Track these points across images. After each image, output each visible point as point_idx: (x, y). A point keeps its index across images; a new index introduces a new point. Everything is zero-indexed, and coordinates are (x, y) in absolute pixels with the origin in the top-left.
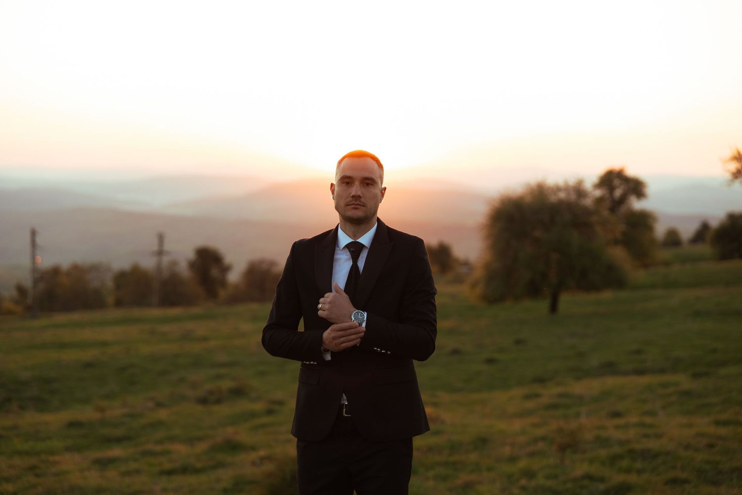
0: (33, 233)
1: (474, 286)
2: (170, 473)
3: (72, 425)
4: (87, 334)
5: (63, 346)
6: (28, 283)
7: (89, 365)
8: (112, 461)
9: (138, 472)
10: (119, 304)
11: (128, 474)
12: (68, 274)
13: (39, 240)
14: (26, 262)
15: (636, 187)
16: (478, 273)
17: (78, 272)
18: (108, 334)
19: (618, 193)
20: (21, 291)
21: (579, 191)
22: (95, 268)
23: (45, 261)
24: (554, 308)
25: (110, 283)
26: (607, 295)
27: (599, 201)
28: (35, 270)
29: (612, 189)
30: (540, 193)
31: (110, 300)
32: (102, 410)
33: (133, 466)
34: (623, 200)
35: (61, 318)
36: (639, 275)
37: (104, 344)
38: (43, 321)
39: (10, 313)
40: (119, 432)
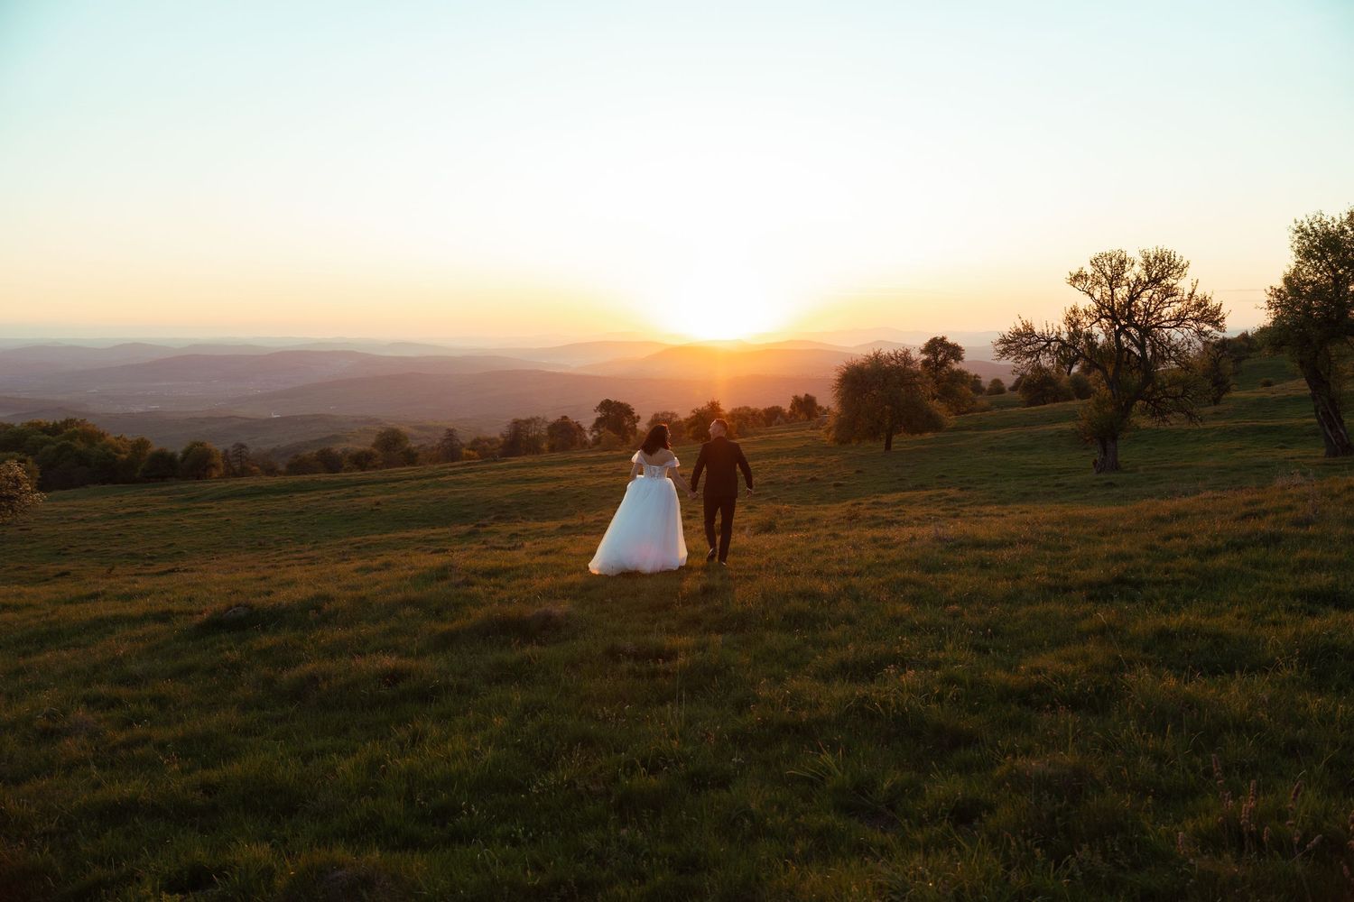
1: (828, 432)
15: (955, 351)
16: (832, 421)
19: (940, 357)
21: (905, 358)
24: (888, 447)
26: (929, 435)
27: (926, 363)
29: (936, 355)
30: (877, 360)
31: (546, 446)
34: (944, 363)
36: (951, 420)
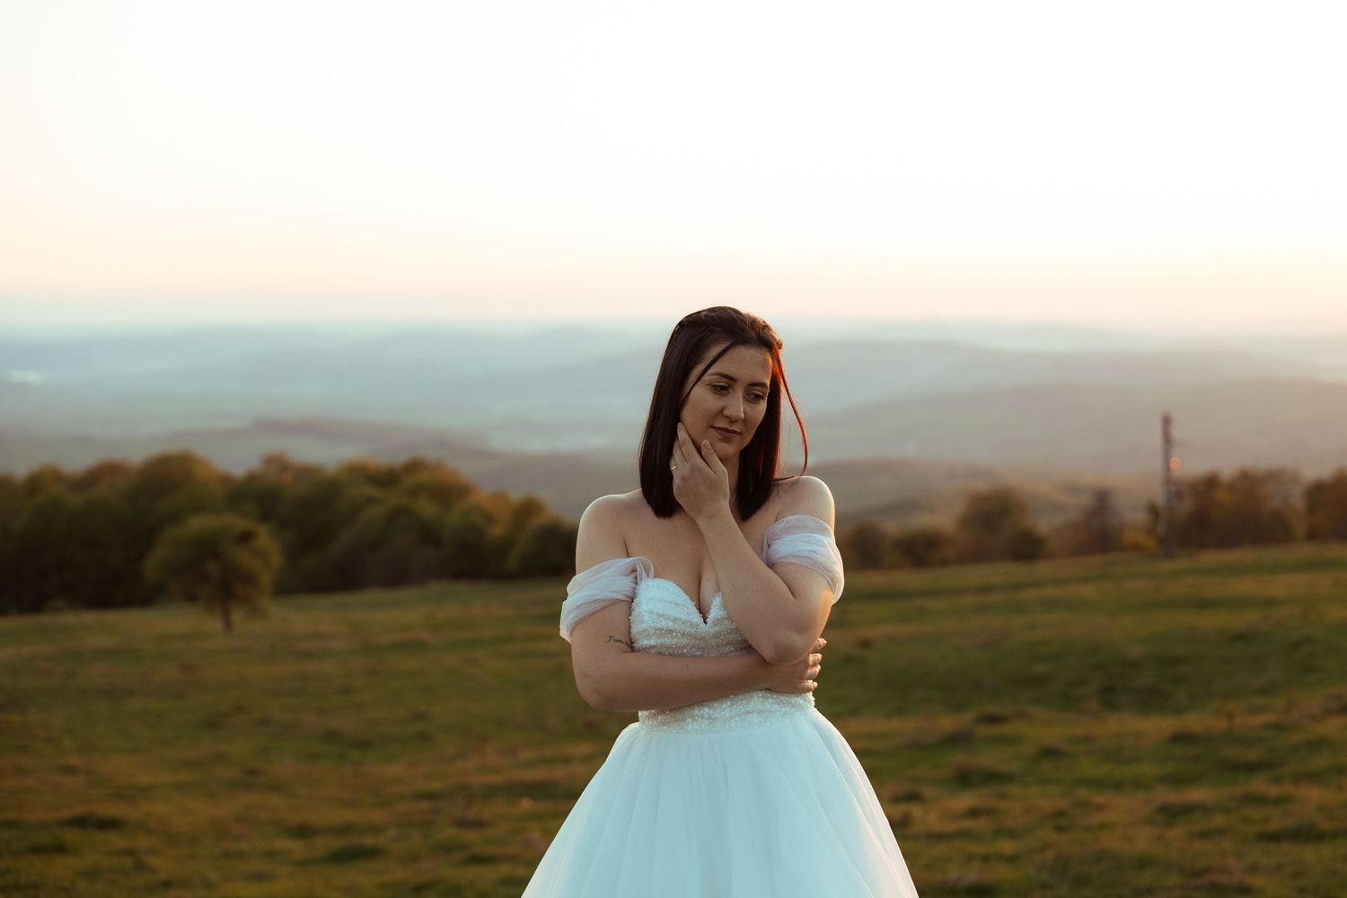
0: (1167, 421)
2: (1275, 837)
3: (1179, 738)
4: (1245, 586)
5: (1203, 604)
6: (1160, 499)
7: (1240, 637)
8: (1188, 810)
9: (1221, 832)
10: (1313, 535)
11: (1205, 835)
12: (1231, 487)
13: (1177, 433)
14: (1156, 465)
17: (1249, 483)
18: (1279, 586)
20: (1153, 510)
22: (1273, 477)
23: (1191, 466)
25: (1299, 503)
28: (1169, 479)
31: (1300, 529)
32: (1230, 716)
33: (1219, 820)
35: (1210, 558)
37: (1271, 603)
38: (1181, 563)
39: (1136, 548)
40: (1254, 754)
